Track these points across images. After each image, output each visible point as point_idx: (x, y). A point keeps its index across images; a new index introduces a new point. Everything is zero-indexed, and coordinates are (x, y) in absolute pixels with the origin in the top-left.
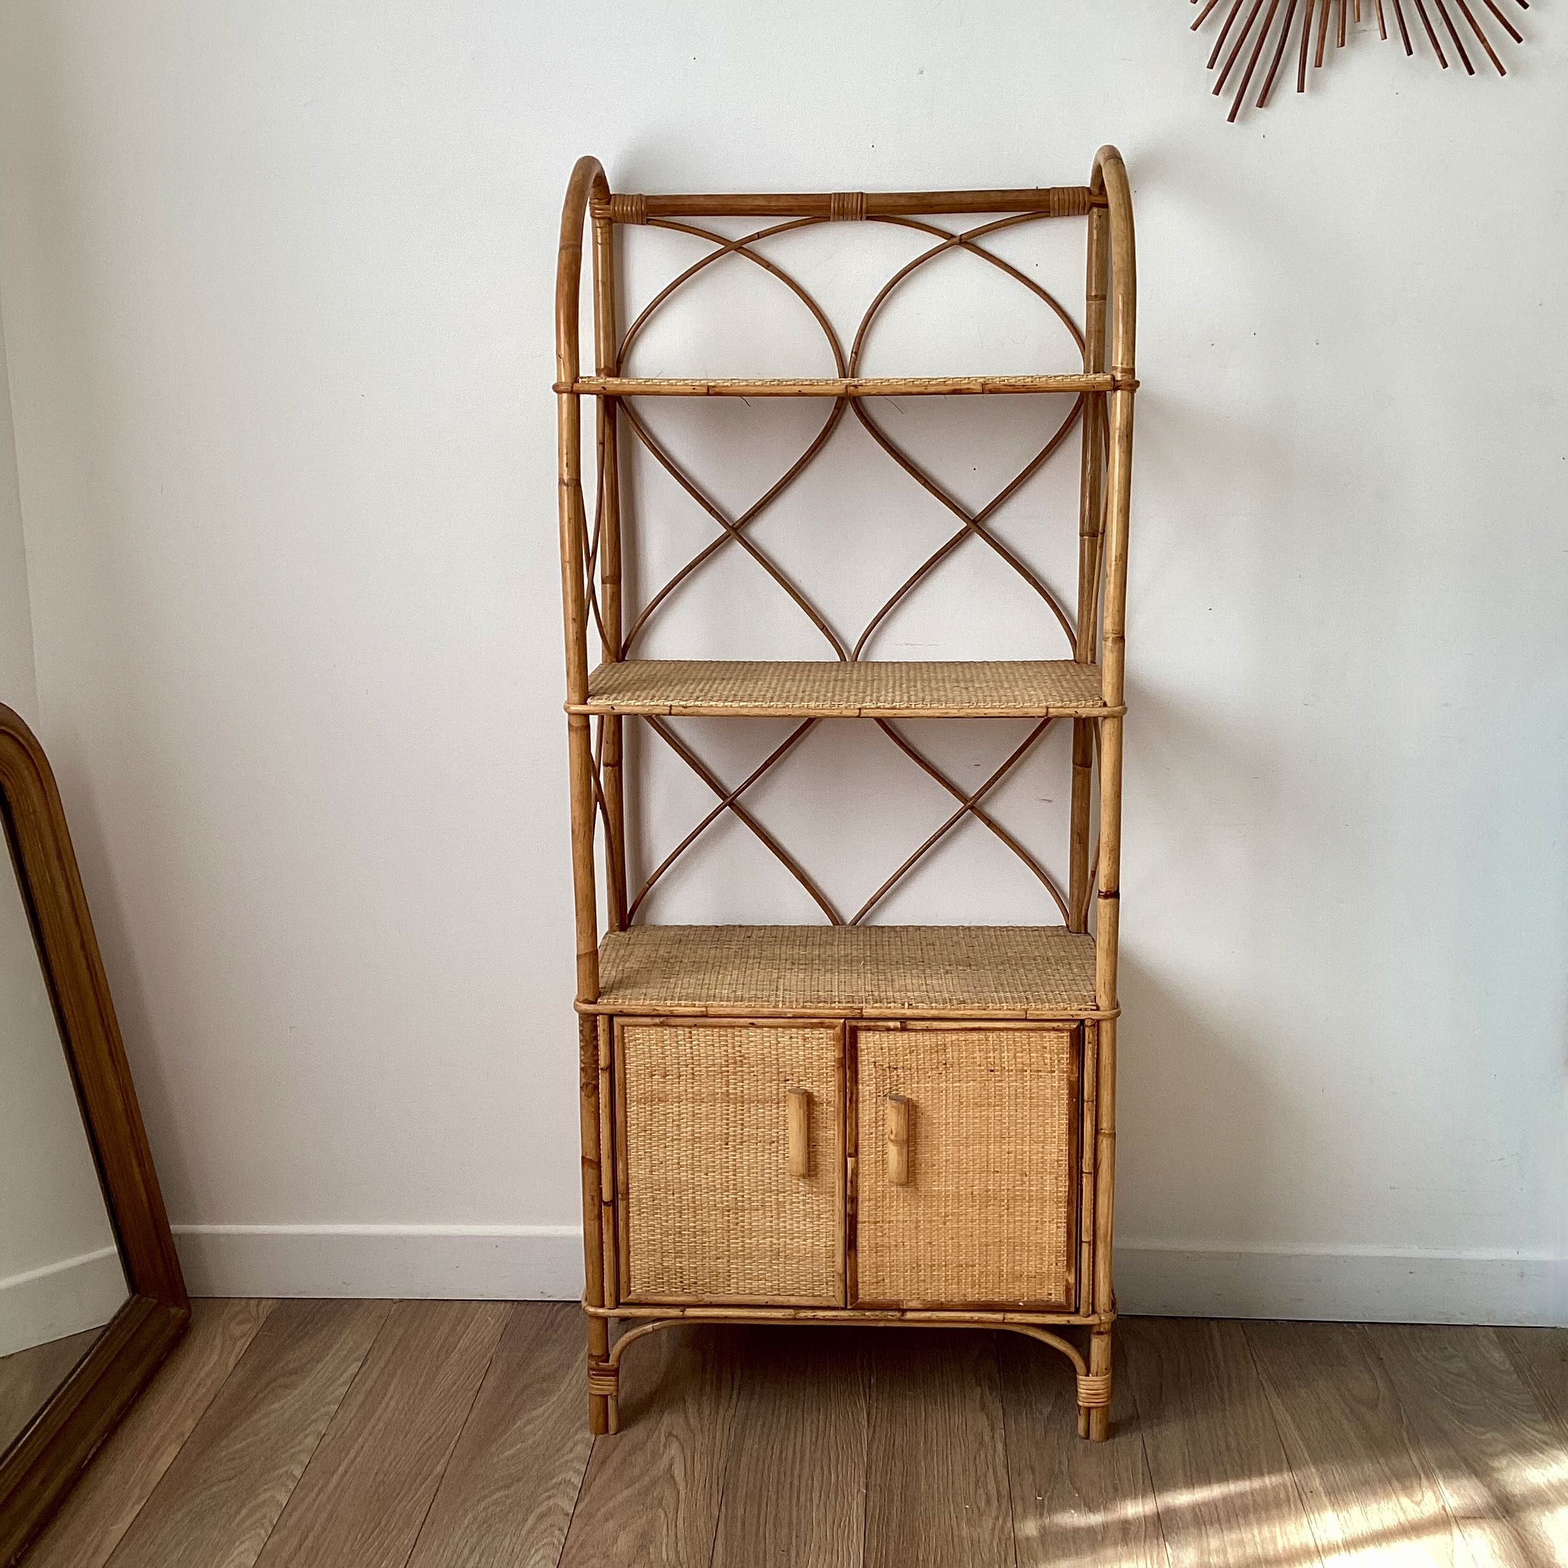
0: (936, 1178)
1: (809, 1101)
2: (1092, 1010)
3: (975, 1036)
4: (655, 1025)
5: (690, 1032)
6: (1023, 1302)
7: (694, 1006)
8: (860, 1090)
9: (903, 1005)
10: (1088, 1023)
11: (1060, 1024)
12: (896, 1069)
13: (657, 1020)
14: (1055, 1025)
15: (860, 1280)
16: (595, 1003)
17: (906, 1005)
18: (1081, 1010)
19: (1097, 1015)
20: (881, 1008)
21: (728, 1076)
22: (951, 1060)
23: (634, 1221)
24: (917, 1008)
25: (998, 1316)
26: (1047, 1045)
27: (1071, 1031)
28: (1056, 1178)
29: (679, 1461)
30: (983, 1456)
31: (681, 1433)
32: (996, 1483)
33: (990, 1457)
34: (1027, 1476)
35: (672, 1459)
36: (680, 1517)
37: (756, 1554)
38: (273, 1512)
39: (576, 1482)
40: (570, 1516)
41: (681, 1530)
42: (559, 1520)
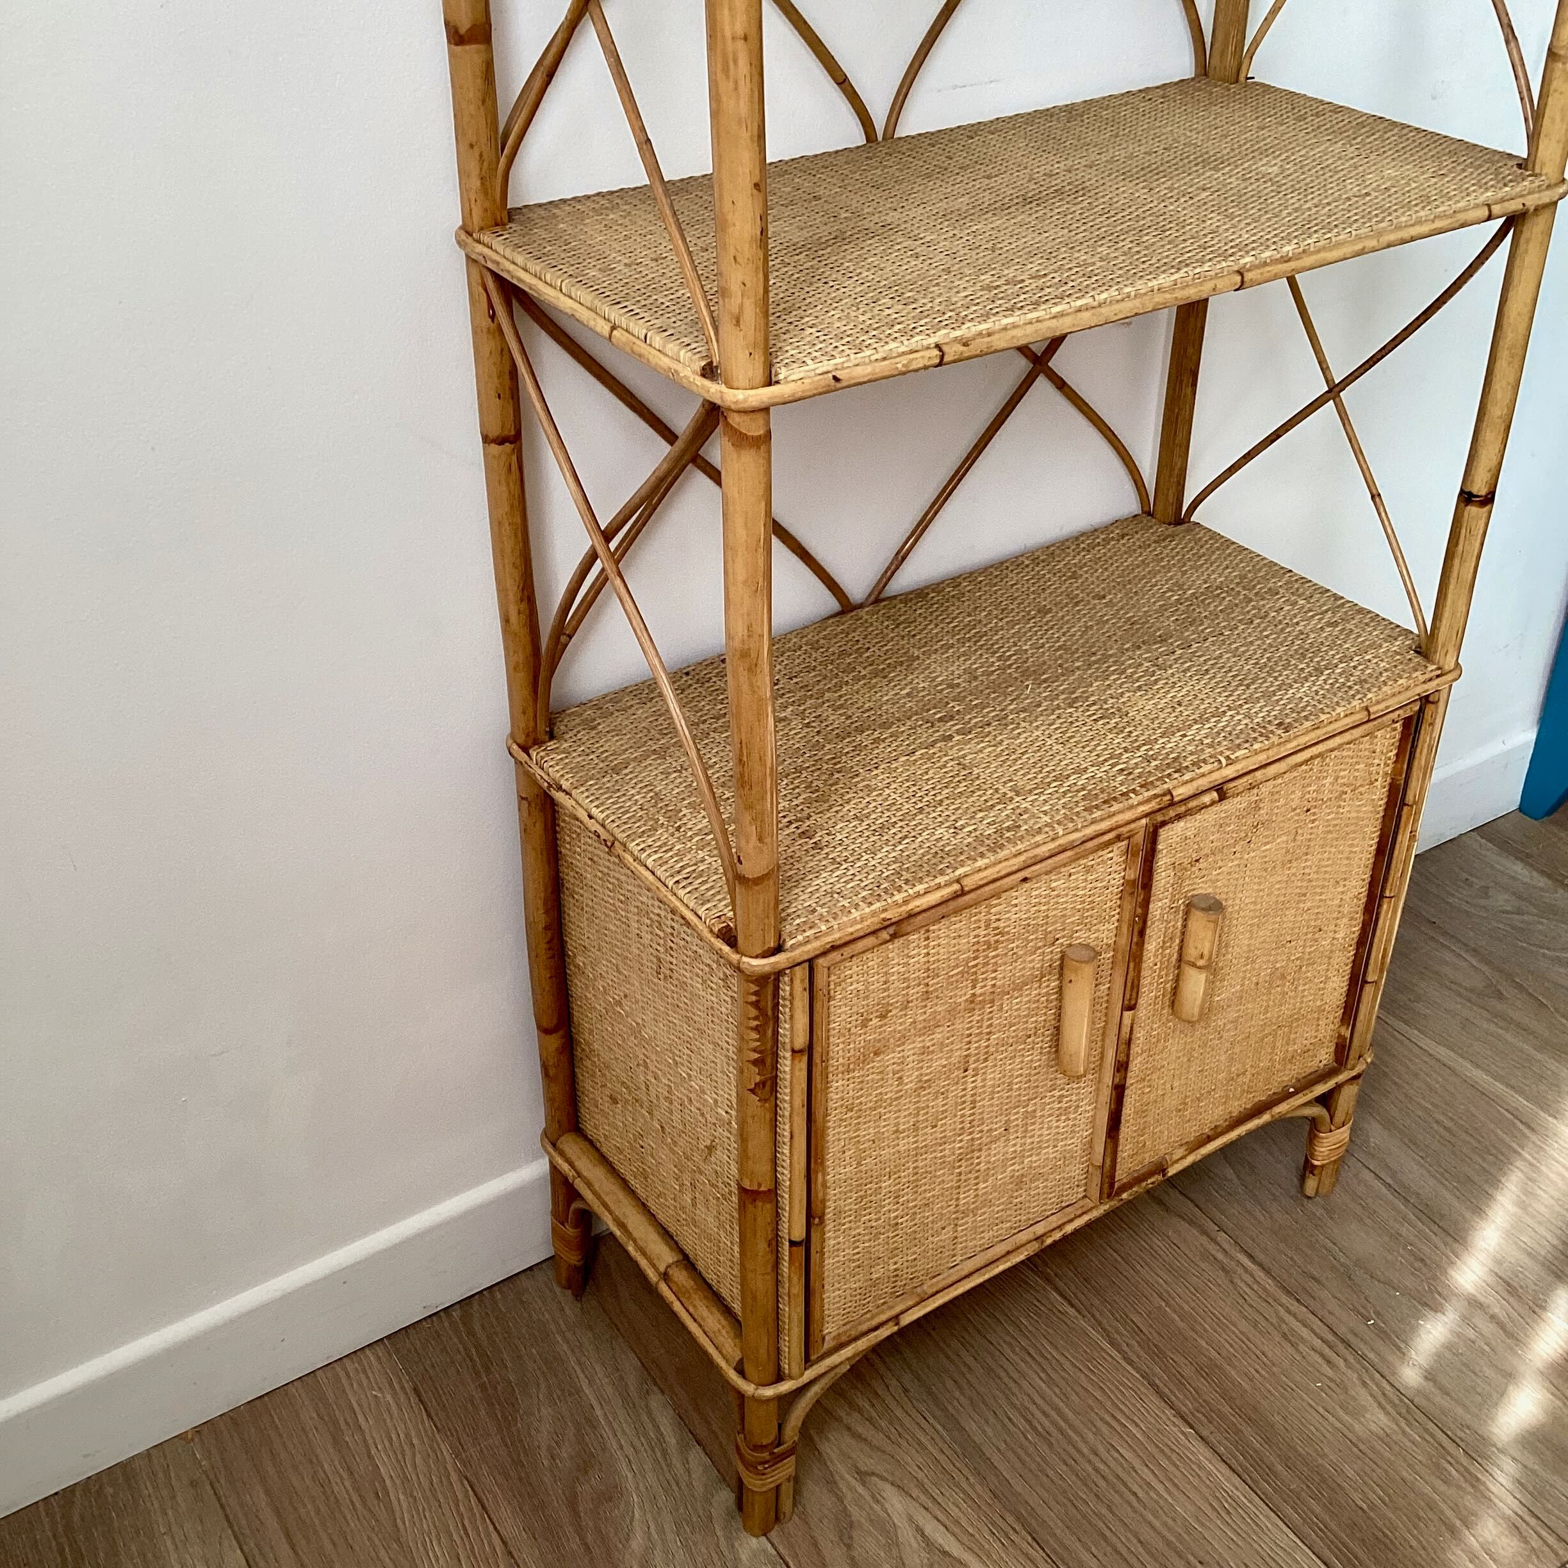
2: (1437, 677)
4: (880, 944)
5: (929, 932)
6: (1292, 1086)
8: (1150, 911)
9: (1219, 763)
10: (1433, 698)
11: (1394, 715)
12: (1198, 860)
13: (884, 935)
15: (1119, 1159)
16: (781, 949)
17: (1223, 762)
18: (1425, 681)
20: (1192, 780)
21: (976, 972)
24: (1236, 761)
28: (1351, 918)
29: (923, 1519)
30: (1247, 1290)
31: (867, 1462)
32: (1305, 1326)
33: (1255, 1287)
34: (1325, 1294)
35: (911, 1519)
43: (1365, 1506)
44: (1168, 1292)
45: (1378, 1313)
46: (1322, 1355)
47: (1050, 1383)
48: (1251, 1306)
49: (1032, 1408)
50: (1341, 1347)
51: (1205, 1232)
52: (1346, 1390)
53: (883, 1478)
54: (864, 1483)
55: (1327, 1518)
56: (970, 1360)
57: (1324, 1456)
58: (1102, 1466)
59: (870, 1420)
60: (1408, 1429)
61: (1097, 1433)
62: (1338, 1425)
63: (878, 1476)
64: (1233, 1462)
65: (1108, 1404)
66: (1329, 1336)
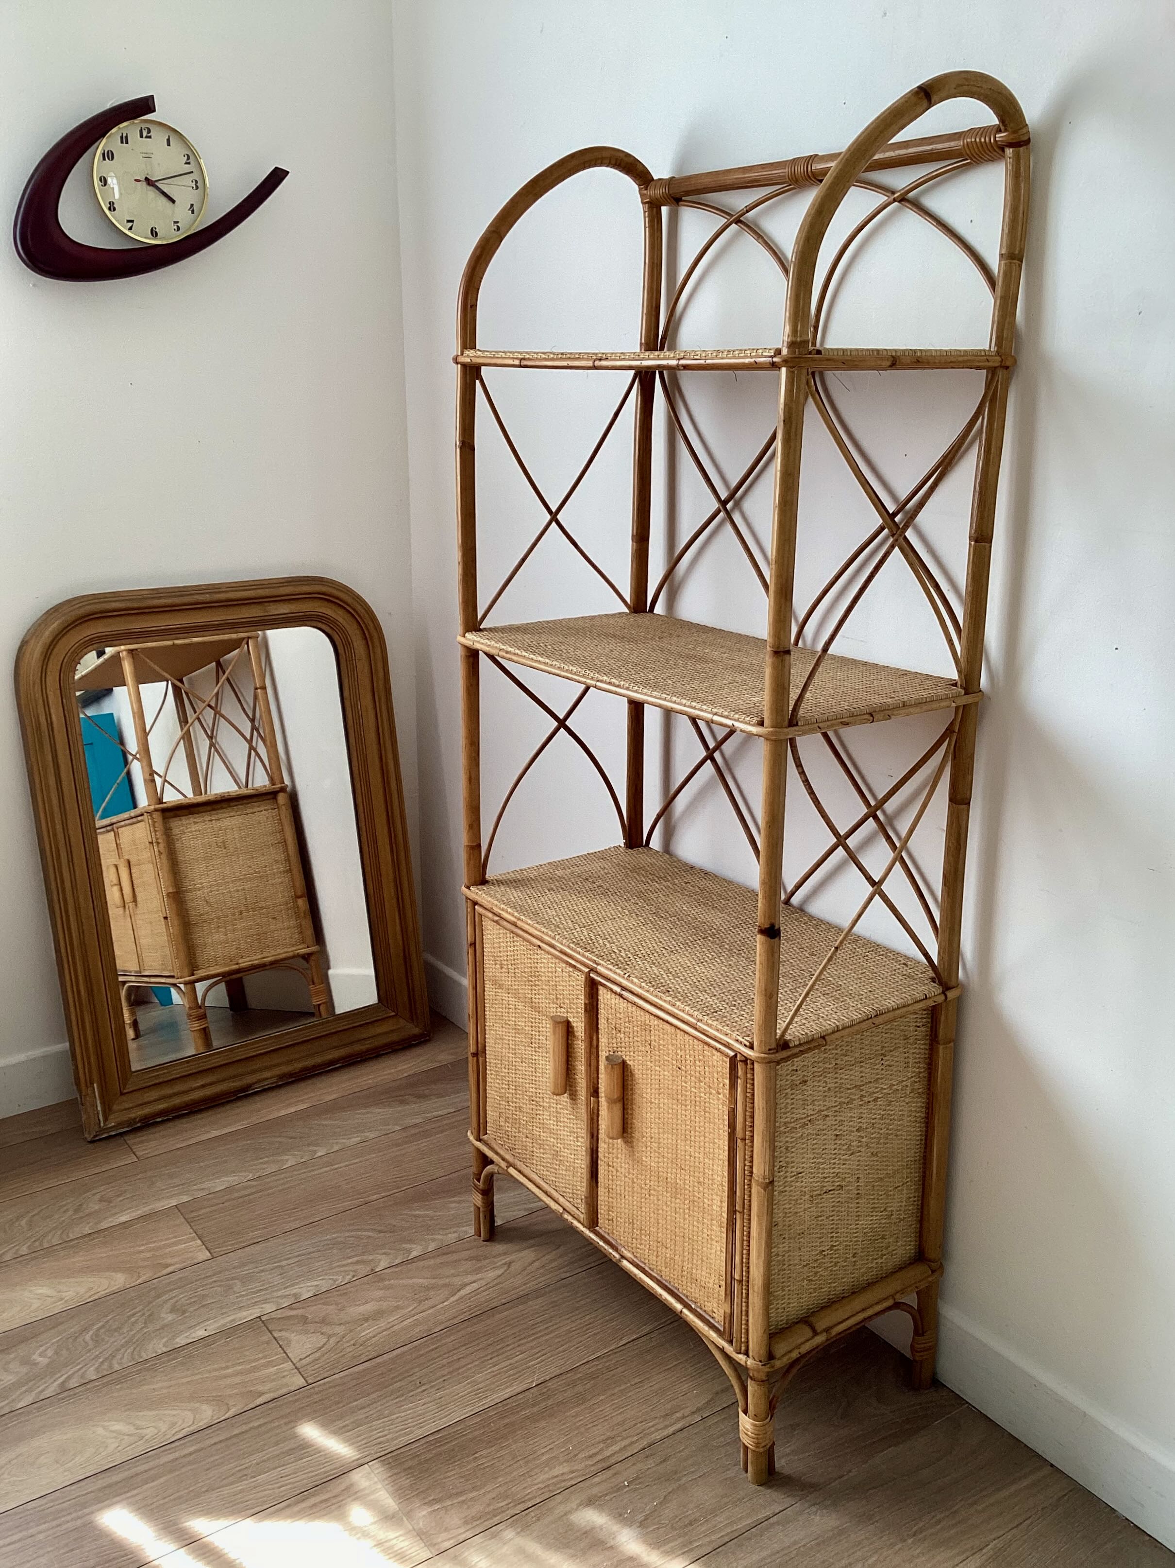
0: (644, 1149)
1: (568, 1029)
2: (745, 1045)
3: (668, 1029)
4: (494, 921)
5: (513, 938)
6: (695, 1305)
7: (513, 916)
8: (600, 1040)
9: (625, 974)
10: (741, 1057)
11: (722, 1047)
12: (620, 1031)
13: (495, 918)
14: (718, 1046)
15: (599, 1211)
17: (625, 976)
18: (738, 1041)
19: (749, 1052)
20: (611, 970)
21: (532, 986)
22: (654, 1043)
23: (488, 1079)
24: (632, 982)
25: (678, 1307)
26: (715, 1063)
27: (730, 1059)
28: (720, 1201)
29: (481, 1283)
30: (651, 1424)
32: (621, 1449)
33: (653, 1429)
34: (651, 1463)
35: (481, 1279)
36: (415, 1318)
37: (407, 1371)
38: (273, 1168)
39: (414, 1254)
40: (373, 1272)
41: (400, 1326)
42: (363, 1270)
43: (477, 1455)
44: (642, 1386)
45: (636, 1489)
46: (595, 1455)
47: (569, 1331)
48: (636, 1424)
49: (550, 1324)
50: (605, 1465)
51: (699, 1410)
52: (567, 1461)
53: (506, 1271)
54: (505, 1264)
55: (470, 1436)
56: (582, 1303)
57: (515, 1442)
58: (509, 1348)
59: (543, 1266)
60: (536, 1487)
61: (532, 1348)
62: (537, 1454)
63: (507, 1270)
64: (510, 1400)
65: (554, 1353)
66: (612, 1460)
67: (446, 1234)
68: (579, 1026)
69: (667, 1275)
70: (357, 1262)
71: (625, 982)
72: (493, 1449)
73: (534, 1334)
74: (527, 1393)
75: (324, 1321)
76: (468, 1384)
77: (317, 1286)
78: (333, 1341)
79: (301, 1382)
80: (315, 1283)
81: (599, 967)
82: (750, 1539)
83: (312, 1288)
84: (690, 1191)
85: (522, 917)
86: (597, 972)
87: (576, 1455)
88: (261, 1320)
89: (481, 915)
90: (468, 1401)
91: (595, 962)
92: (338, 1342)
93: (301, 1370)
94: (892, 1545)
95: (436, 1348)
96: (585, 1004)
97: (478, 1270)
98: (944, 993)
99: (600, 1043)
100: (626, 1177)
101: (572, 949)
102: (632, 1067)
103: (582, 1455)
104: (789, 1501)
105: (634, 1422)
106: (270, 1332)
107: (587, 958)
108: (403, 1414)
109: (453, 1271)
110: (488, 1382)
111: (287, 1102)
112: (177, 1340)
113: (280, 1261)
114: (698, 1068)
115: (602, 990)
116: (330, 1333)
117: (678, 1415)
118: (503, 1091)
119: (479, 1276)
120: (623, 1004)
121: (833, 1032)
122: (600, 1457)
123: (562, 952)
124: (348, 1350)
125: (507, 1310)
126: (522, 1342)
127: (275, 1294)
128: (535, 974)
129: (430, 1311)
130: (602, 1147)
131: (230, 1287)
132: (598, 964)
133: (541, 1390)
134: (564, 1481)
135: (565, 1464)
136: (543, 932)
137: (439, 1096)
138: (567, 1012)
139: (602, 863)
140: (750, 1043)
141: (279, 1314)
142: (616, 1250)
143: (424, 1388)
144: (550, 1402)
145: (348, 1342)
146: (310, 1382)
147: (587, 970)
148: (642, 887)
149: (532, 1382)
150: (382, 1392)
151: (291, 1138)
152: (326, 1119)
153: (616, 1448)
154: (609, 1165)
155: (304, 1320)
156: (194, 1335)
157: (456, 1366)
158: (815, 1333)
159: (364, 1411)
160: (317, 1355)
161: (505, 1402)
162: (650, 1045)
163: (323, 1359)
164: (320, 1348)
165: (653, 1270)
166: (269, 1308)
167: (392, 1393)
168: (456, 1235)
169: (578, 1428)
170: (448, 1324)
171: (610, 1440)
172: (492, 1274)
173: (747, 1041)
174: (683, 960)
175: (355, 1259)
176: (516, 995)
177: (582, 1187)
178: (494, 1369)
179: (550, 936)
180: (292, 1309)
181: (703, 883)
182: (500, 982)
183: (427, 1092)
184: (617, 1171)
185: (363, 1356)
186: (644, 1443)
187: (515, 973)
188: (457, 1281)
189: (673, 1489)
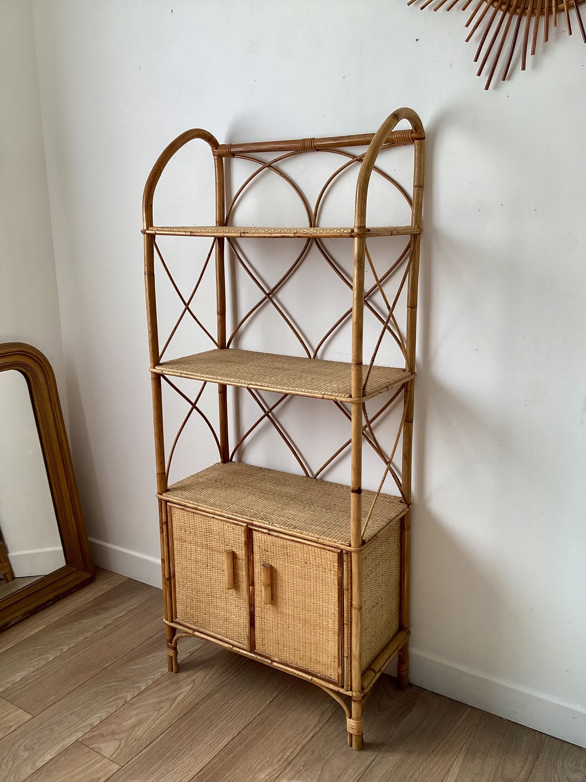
0: (284, 606)
1: (234, 556)
2: (347, 546)
3: (298, 545)
4: (180, 509)
5: (194, 515)
6: (320, 674)
7: (194, 504)
8: (254, 557)
9: (270, 523)
10: (344, 552)
11: (333, 549)
12: (267, 551)
13: (181, 507)
14: (331, 548)
15: (256, 642)
16: (162, 495)
17: (271, 524)
18: (342, 544)
19: (349, 548)
20: (261, 522)
21: (207, 537)
22: (289, 553)
23: (177, 589)
24: (275, 526)
25: (310, 677)
26: (328, 557)
27: (338, 553)
28: (334, 622)
29: (185, 693)
30: (299, 738)
31: (198, 682)
32: (291, 753)
33: (301, 740)
34: (307, 755)
35: (183, 692)
36: (160, 719)
37: (169, 746)
38: (43, 663)
39: (143, 688)
40: (126, 702)
41: (154, 725)
42: (121, 703)
43: (226, 776)
44: (286, 721)
45: (307, 770)
46: (281, 759)
47: (239, 705)
49: (229, 704)
50: (288, 763)
51: (316, 725)
52: (269, 766)
53: (194, 685)
54: (191, 681)
55: (217, 768)
57: (241, 764)
59: (211, 678)
61: (226, 718)
62: (254, 767)
63: (194, 683)
64: (228, 745)
65: (237, 717)
66: (290, 759)
67: (154, 674)
68: (241, 553)
69: (301, 664)
70: (115, 699)
71: (271, 527)
72: (232, 771)
73: (223, 711)
74: (235, 740)
75: (113, 733)
76: (204, 743)
77: (100, 716)
78: (123, 741)
79: (117, 767)
80: (98, 715)
81: (254, 522)
82: (367, 776)
83: (98, 718)
84: (314, 621)
85: (200, 504)
86: (253, 525)
87: (272, 762)
88: (78, 741)
89: (171, 507)
90: (207, 752)
91: (250, 520)
92: (126, 741)
93: (114, 761)
94: (426, 760)
95: (179, 731)
96: (245, 541)
97: (180, 688)
98: (408, 507)
99: (254, 559)
100: (273, 621)
101: (235, 516)
102: (276, 567)
103: (275, 761)
104: (375, 754)
105: (291, 739)
106: (87, 746)
107: (245, 519)
108: (179, 767)
109: (167, 691)
110: (213, 740)
111: (33, 627)
112: (37, 764)
113: (73, 709)
114: (317, 561)
115: (255, 533)
116: (120, 738)
117: (309, 729)
118: (189, 594)
119: (182, 690)
120: (270, 537)
121: (378, 533)
122: (283, 760)
123: (228, 518)
124: (134, 744)
125: (204, 703)
126: (219, 716)
127: (79, 727)
128: (209, 531)
129: (166, 714)
130: (257, 610)
131: (53, 729)
132: (253, 521)
133: (241, 736)
134: (273, 775)
135: (269, 768)
136: (215, 510)
137: (115, 607)
138: (232, 547)
139: (216, 473)
140: (349, 544)
141: (87, 736)
142: (269, 659)
143: (182, 752)
144: (248, 741)
145: (131, 740)
146: (122, 765)
147: (245, 525)
148: (245, 481)
149: (234, 734)
150: (163, 760)
151: (45, 645)
152: (58, 632)
153: (288, 753)
154: (262, 618)
155: (102, 735)
156: (45, 759)
157: (193, 737)
158: (376, 673)
159: (159, 771)
160: (119, 751)
161: (227, 747)
162: (287, 555)
163: (123, 752)
164: (119, 747)
165: (292, 664)
166: (80, 734)
167: (168, 758)
168: (159, 674)
169: (267, 749)
170: (178, 718)
171: (284, 750)
172: (187, 688)
173: (348, 543)
174: (292, 512)
175: (114, 698)
176: (196, 544)
177: (245, 632)
178: (213, 732)
179: (219, 511)
180: (92, 732)
181: (271, 475)
182: (185, 539)
183: (107, 606)
184: (267, 620)
185: (143, 745)
186: (300, 747)
187: (195, 533)
188: (173, 695)
189: (323, 764)
